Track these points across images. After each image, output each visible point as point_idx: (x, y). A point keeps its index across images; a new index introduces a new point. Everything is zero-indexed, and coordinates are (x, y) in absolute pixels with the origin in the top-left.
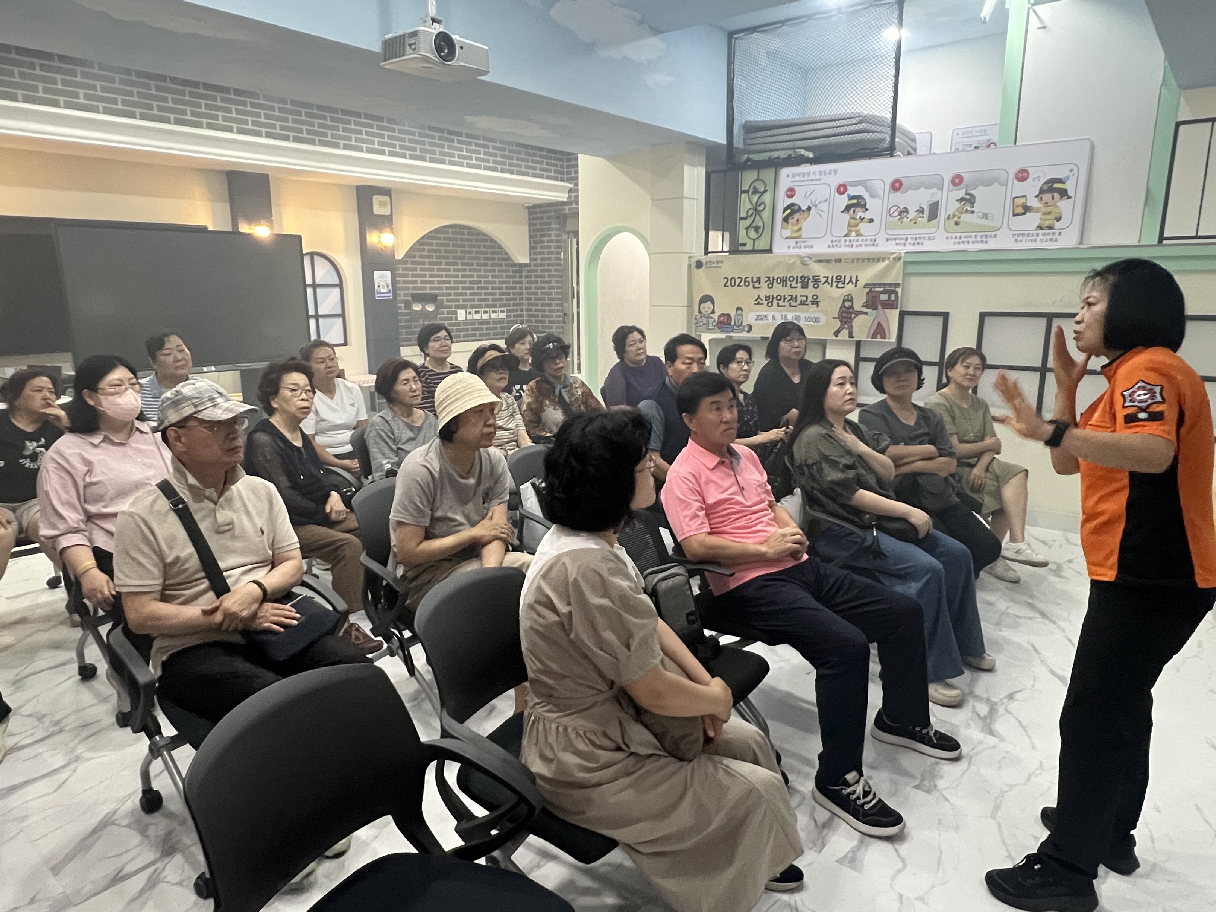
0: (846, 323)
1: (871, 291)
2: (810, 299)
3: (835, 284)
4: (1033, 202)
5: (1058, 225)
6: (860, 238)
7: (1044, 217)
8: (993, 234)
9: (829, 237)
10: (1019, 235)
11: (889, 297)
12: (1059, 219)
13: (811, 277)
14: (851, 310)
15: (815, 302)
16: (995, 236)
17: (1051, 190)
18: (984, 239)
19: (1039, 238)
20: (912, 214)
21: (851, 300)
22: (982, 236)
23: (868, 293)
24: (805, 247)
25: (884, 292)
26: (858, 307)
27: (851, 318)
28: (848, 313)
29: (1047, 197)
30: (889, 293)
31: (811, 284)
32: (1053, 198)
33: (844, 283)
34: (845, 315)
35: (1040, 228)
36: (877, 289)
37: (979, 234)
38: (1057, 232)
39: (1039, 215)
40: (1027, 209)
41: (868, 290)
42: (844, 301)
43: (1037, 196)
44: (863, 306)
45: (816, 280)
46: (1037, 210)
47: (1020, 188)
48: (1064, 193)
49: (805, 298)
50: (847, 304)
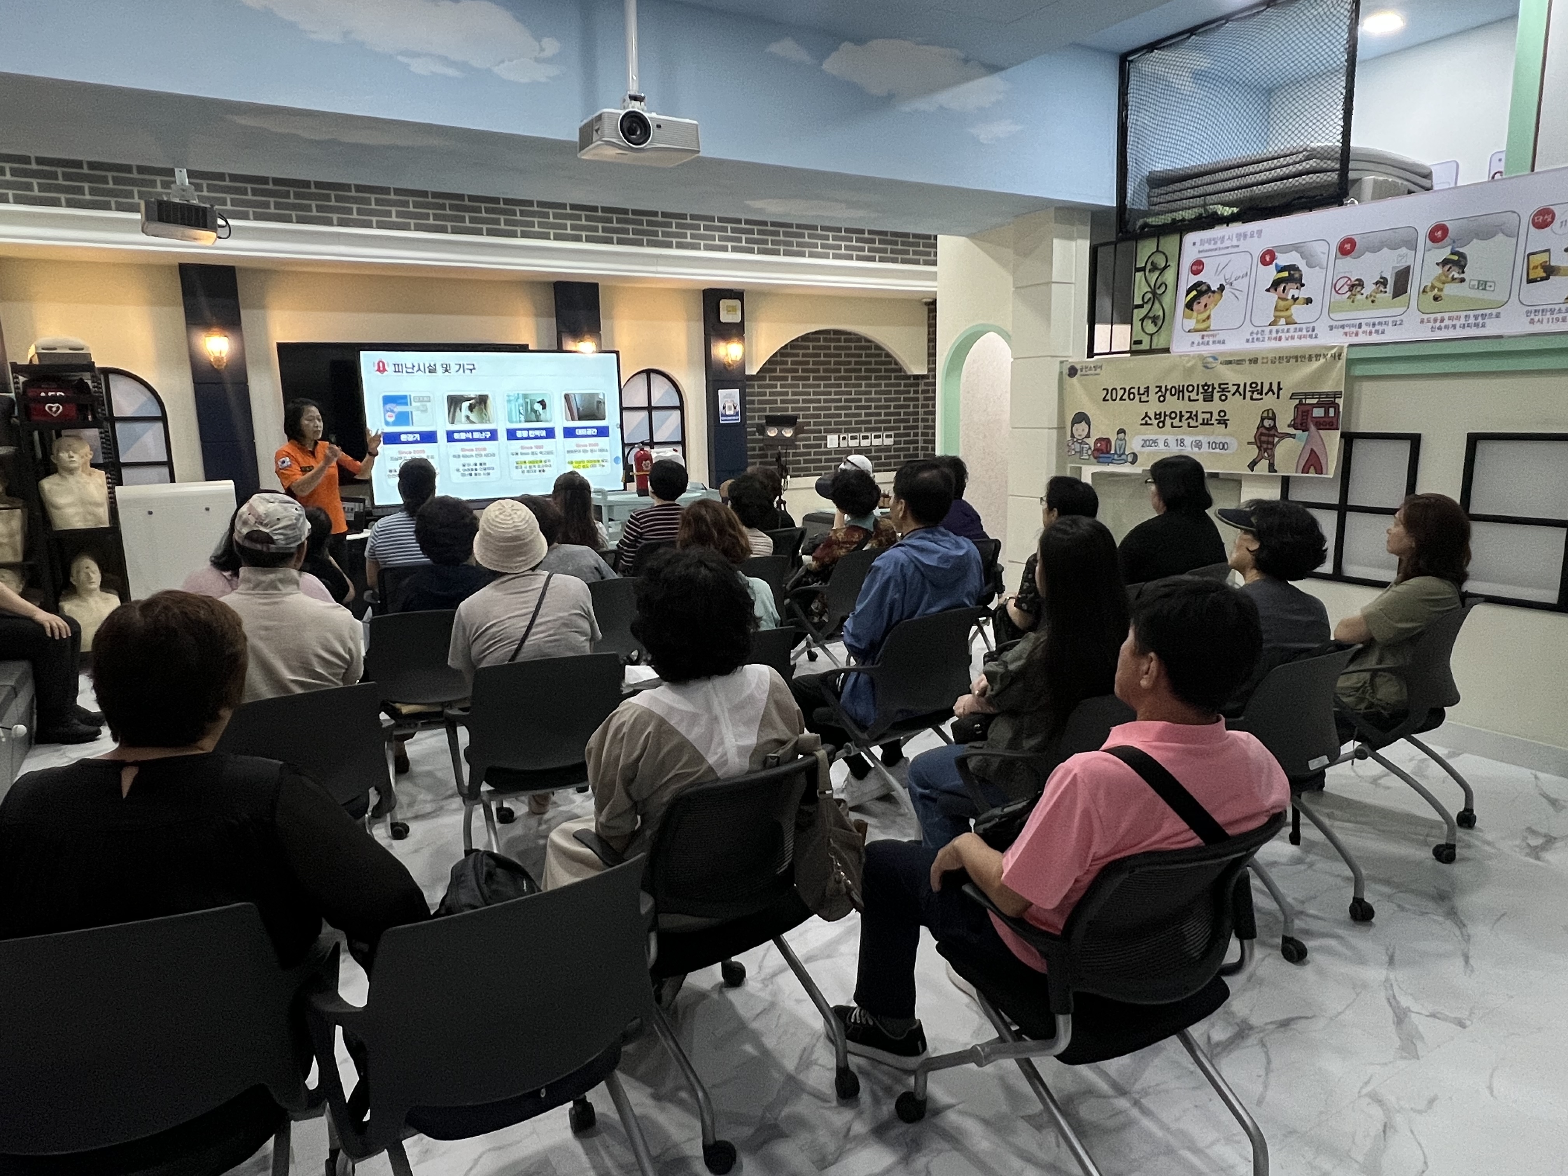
0: (1265, 450)
1: (1301, 403)
2: (1216, 416)
3: (1248, 394)
4: (1561, 259)
6: (1292, 327)
8: (1494, 312)
9: (1248, 328)
10: (1534, 312)
11: (1327, 413)
13: (1216, 386)
14: (1273, 432)
15: (1223, 421)
16: (1498, 315)
18: (1480, 321)
20: (1369, 288)
21: (1273, 418)
22: (1476, 317)
23: (1295, 406)
24: (1214, 342)
25: (1319, 405)
26: (1282, 425)
27: (1272, 442)
28: (1268, 435)
30: (1327, 405)
31: (1216, 395)
33: (1261, 394)
34: (1264, 438)
36: (1308, 401)
37: (1472, 313)
40: (1550, 273)
41: (1297, 401)
42: (1263, 419)
43: (1566, 253)
45: (1223, 390)
47: (1539, 239)
49: (1208, 416)
50: (1266, 423)
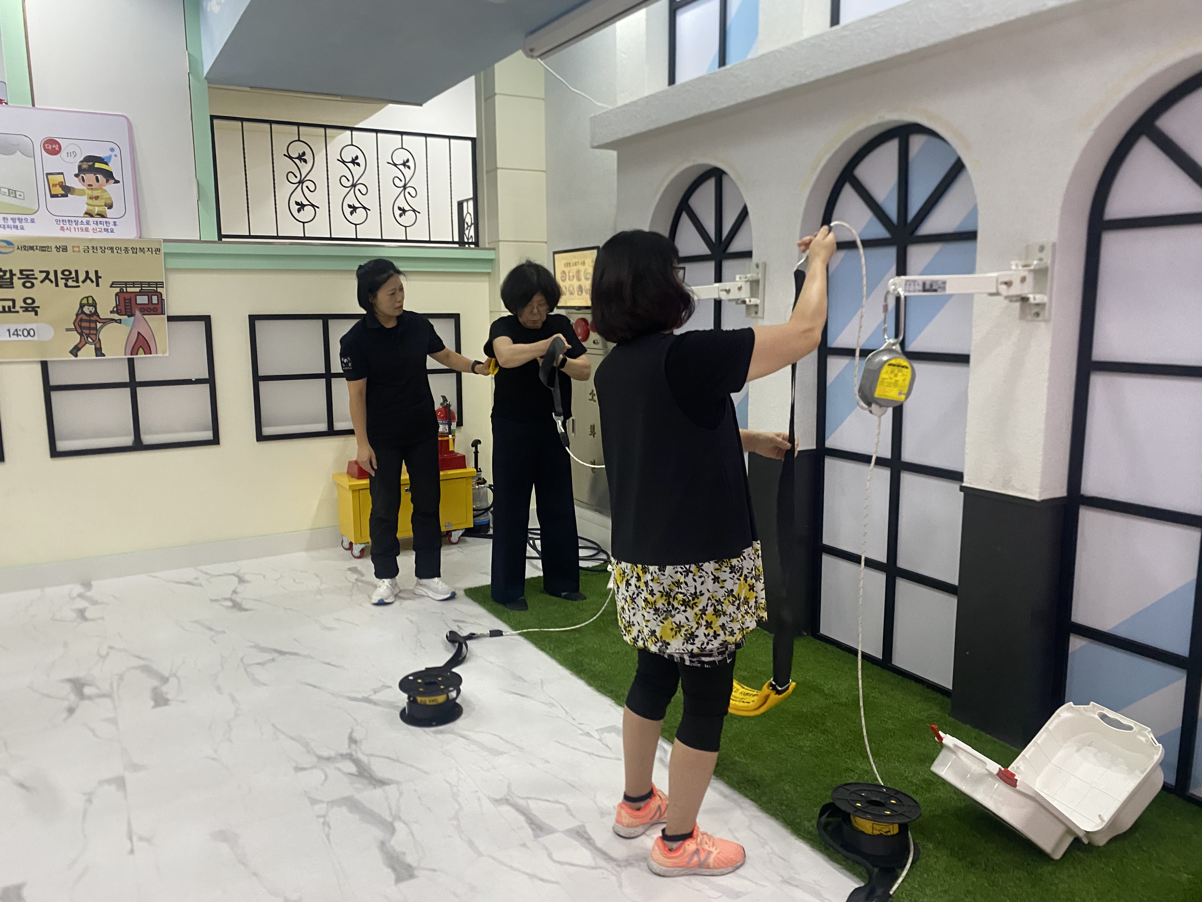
0: (88, 336)
1: (122, 291)
2: (20, 303)
3: (61, 282)
4: (73, 182)
5: (109, 212)
7: (91, 202)
8: (29, 217)
10: (63, 222)
11: (150, 300)
12: (110, 207)
13: (16, 271)
14: (94, 318)
15: (31, 307)
16: (33, 221)
17: (92, 170)
18: (17, 223)
19: (90, 228)
21: (94, 305)
22: (13, 220)
23: (117, 294)
25: (141, 293)
26: (104, 311)
27: (95, 328)
28: (90, 321)
29: (90, 178)
30: (149, 294)
31: (17, 282)
32: (97, 180)
33: (77, 281)
34: (84, 324)
35: (89, 214)
36: (129, 290)
37: (9, 217)
38: (111, 221)
39: (85, 198)
40: (67, 191)
41: (118, 290)
42: (82, 306)
43: (77, 176)
44: (111, 312)
45: (27, 276)
46: (81, 193)
47: (53, 163)
48: (109, 175)
49: (10, 303)
50: (86, 309)
